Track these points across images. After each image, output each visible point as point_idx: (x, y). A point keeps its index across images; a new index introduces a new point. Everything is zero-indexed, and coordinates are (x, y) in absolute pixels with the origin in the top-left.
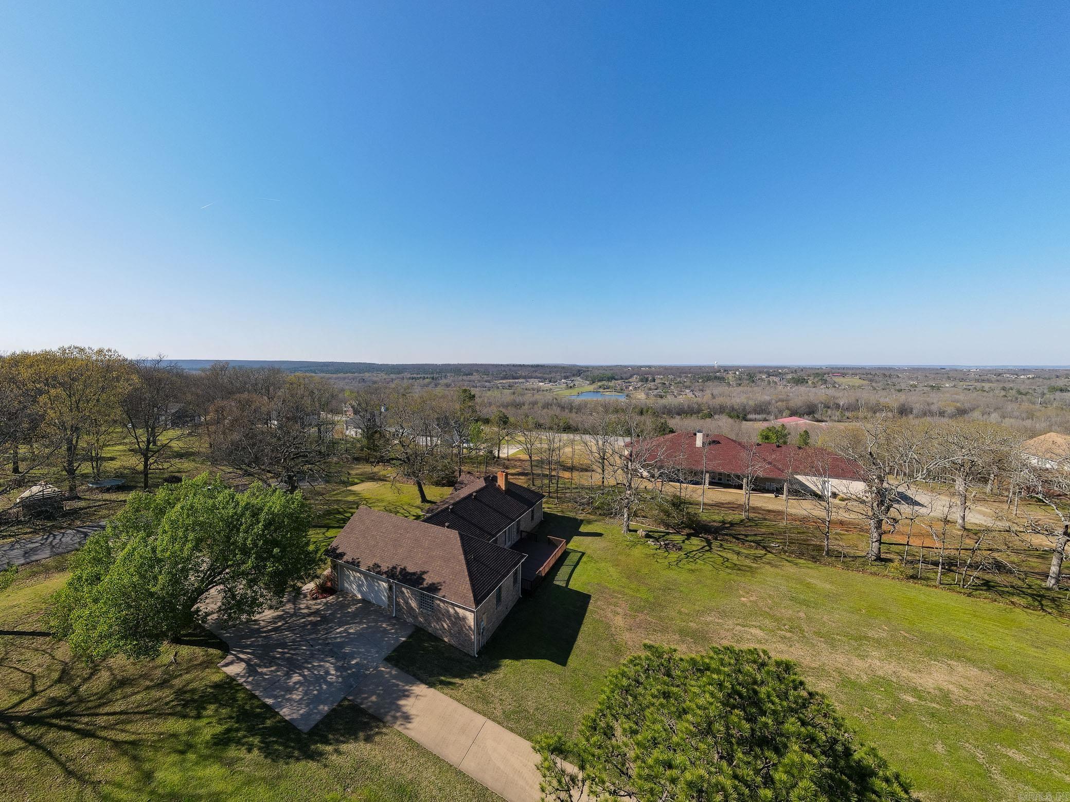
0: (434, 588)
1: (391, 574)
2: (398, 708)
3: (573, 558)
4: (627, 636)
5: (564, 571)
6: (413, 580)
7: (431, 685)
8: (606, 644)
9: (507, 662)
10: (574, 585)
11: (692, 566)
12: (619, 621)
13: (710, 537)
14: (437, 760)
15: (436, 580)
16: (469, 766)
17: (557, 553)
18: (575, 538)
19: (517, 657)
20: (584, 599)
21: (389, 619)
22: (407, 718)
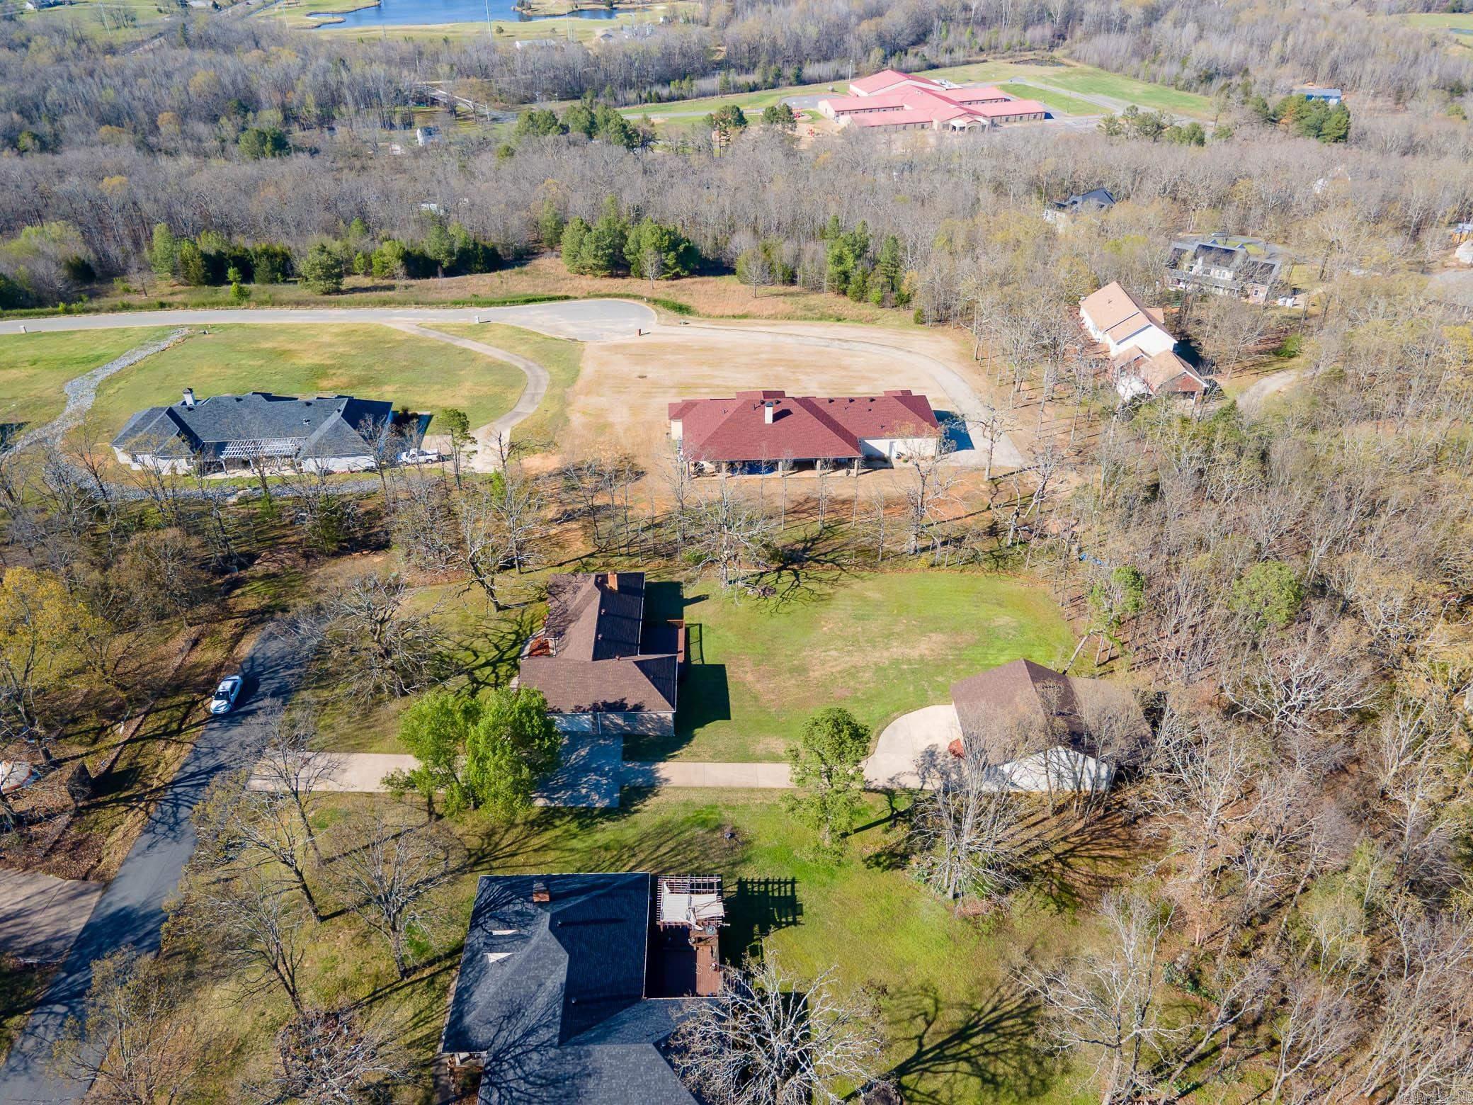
0: (638, 708)
1: (595, 708)
2: (658, 778)
3: (694, 632)
4: (758, 686)
5: (694, 649)
6: (618, 707)
7: (665, 761)
8: (747, 697)
9: (697, 731)
10: (709, 660)
11: (787, 609)
12: (750, 677)
13: (795, 567)
14: (693, 788)
15: (636, 701)
16: (709, 784)
17: (681, 633)
18: (686, 609)
19: (702, 725)
20: (721, 668)
21: (600, 737)
22: (666, 780)
